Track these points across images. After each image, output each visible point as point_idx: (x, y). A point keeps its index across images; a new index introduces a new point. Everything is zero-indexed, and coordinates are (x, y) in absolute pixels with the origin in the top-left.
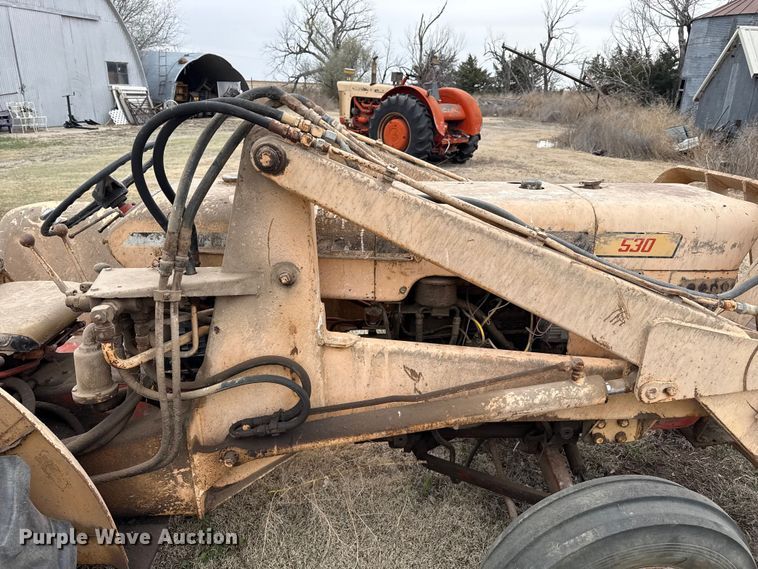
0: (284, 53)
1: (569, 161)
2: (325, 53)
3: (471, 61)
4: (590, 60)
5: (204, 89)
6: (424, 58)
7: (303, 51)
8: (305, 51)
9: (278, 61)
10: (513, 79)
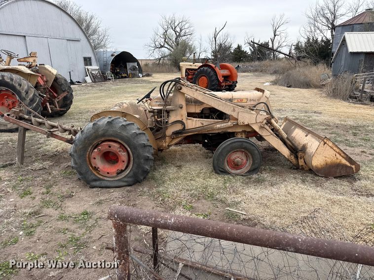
0: (154, 48)
1: (274, 90)
2: (172, 48)
3: (239, 47)
4: (295, 44)
5: (121, 66)
6: (217, 47)
7: (162, 47)
8: (163, 47)
9: (151, 52)
10: (258, 54)
